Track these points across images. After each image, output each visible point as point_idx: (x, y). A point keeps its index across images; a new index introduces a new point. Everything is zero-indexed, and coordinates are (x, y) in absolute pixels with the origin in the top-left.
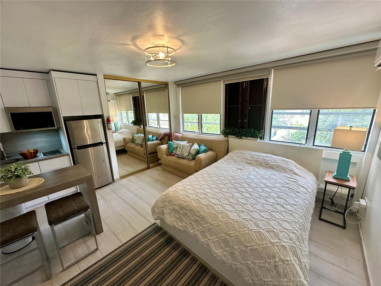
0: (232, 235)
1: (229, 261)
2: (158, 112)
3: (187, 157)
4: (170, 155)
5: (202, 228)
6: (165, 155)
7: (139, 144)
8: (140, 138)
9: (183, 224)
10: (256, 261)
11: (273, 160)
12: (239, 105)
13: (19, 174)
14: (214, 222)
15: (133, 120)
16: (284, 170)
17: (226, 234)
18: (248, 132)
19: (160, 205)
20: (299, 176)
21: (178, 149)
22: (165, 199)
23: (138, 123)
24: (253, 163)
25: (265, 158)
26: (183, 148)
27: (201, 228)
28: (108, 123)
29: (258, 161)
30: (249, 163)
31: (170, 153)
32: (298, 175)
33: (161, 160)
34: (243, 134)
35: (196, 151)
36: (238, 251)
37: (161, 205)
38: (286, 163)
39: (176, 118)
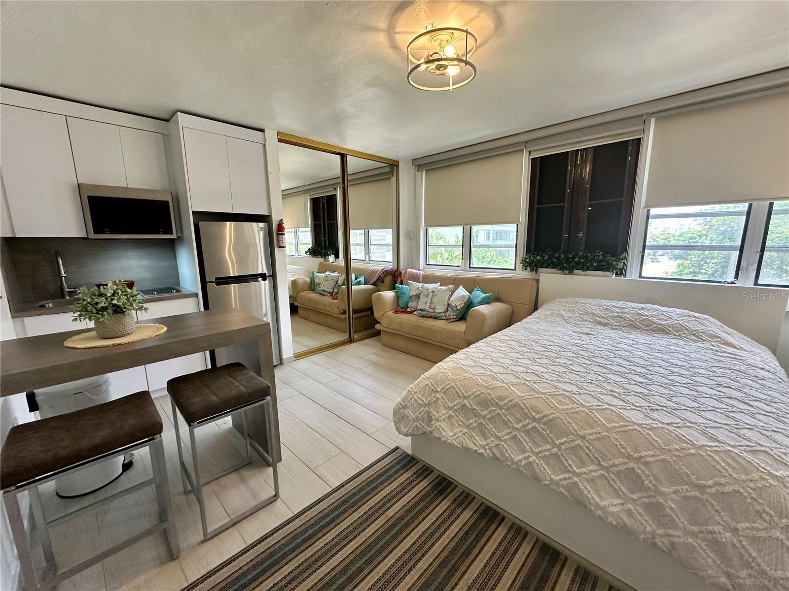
0: (648, 459)
1: (645, 528)
2: (367, 228)
3: (443, 314)
4: (403, 312)
5: (551, 448)
6: (392, 311)
7: (327, 292)
8: (329, 280)
9: (489, 441)
10: (740, 525)
11: (663, 314)
12: (564, 202)
13: (121, 304)
14: (586, 432)
15: (310, 246)
16: (696, 336)
17: (630, 457)
18: (589, 258)
19: (420, 402)
20: (738, 349)
21: (423, 299)
22: (432, 385)
23: (322, 251)
24: (611, 322)
25: (641, 312)
26: (434, 295)
27: (548, 447)
28: (278, 234)
29: (625, 319)
30: (600, 323)
31: (402, 307)
32: (735, 348)
33: (380, 323)
34: (578, 263)
35: (465, 301)
36: (676, 500)
37: (422, 400)
38: (696, 320)
39: (412, 237)
